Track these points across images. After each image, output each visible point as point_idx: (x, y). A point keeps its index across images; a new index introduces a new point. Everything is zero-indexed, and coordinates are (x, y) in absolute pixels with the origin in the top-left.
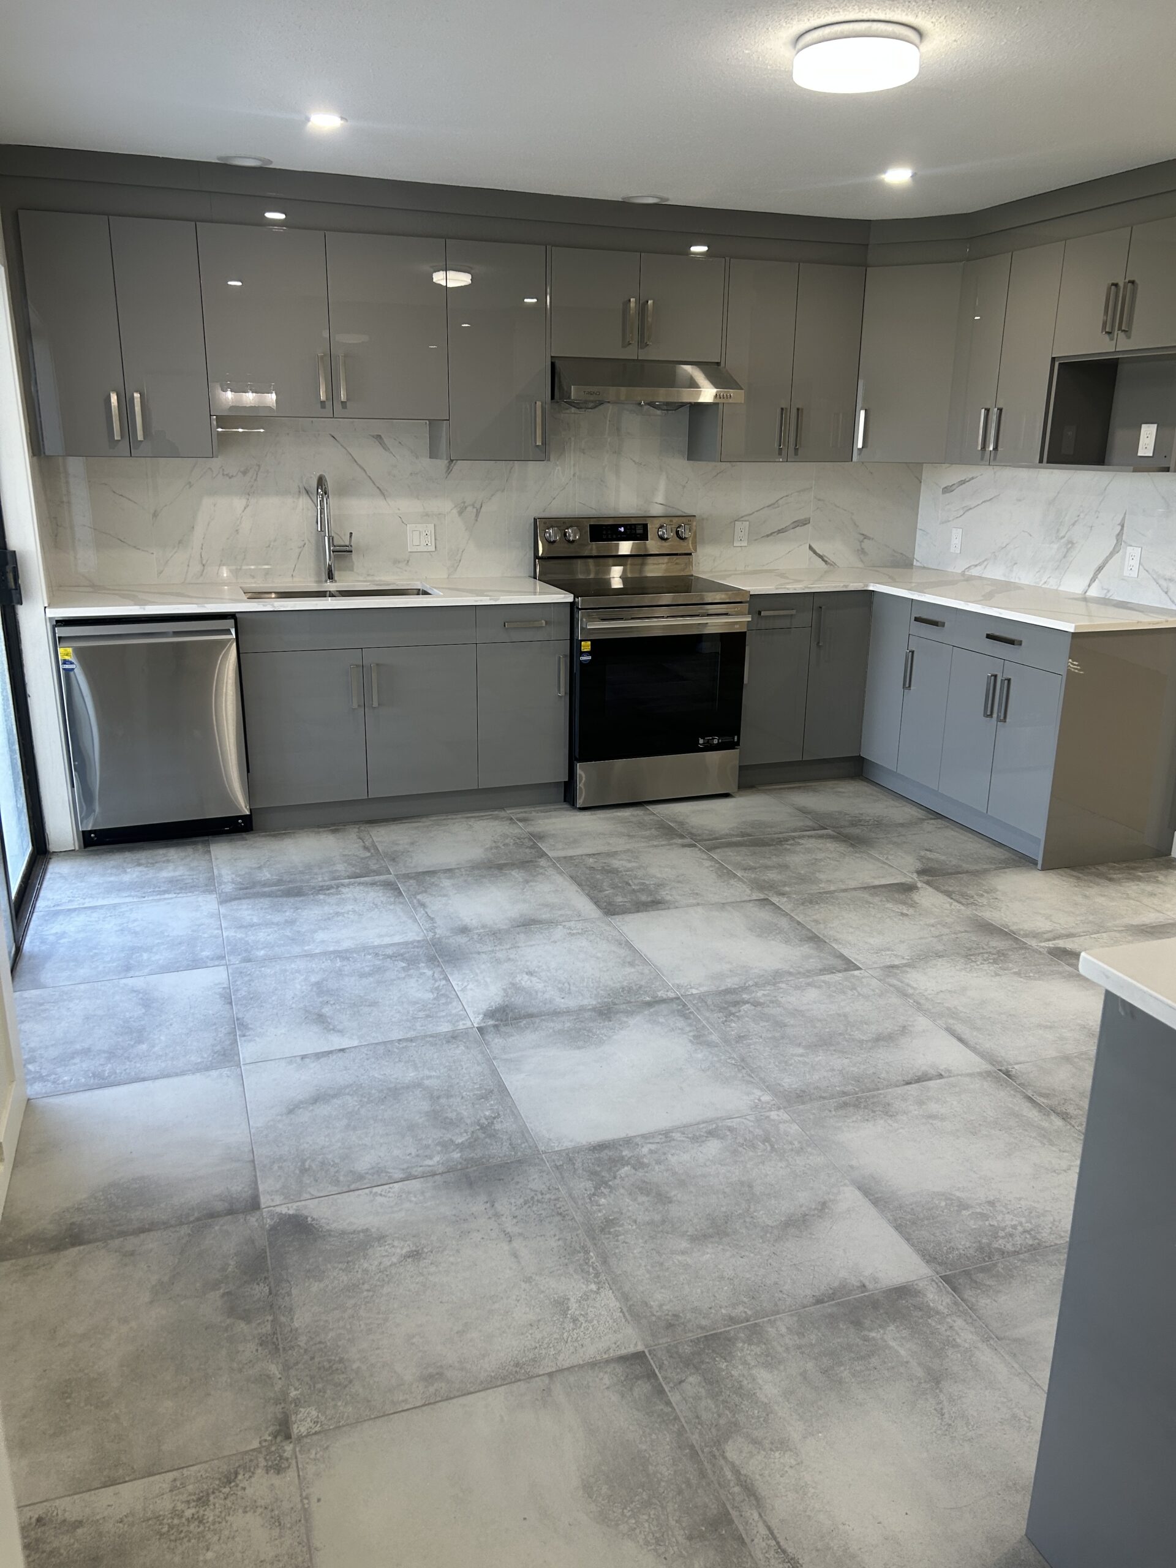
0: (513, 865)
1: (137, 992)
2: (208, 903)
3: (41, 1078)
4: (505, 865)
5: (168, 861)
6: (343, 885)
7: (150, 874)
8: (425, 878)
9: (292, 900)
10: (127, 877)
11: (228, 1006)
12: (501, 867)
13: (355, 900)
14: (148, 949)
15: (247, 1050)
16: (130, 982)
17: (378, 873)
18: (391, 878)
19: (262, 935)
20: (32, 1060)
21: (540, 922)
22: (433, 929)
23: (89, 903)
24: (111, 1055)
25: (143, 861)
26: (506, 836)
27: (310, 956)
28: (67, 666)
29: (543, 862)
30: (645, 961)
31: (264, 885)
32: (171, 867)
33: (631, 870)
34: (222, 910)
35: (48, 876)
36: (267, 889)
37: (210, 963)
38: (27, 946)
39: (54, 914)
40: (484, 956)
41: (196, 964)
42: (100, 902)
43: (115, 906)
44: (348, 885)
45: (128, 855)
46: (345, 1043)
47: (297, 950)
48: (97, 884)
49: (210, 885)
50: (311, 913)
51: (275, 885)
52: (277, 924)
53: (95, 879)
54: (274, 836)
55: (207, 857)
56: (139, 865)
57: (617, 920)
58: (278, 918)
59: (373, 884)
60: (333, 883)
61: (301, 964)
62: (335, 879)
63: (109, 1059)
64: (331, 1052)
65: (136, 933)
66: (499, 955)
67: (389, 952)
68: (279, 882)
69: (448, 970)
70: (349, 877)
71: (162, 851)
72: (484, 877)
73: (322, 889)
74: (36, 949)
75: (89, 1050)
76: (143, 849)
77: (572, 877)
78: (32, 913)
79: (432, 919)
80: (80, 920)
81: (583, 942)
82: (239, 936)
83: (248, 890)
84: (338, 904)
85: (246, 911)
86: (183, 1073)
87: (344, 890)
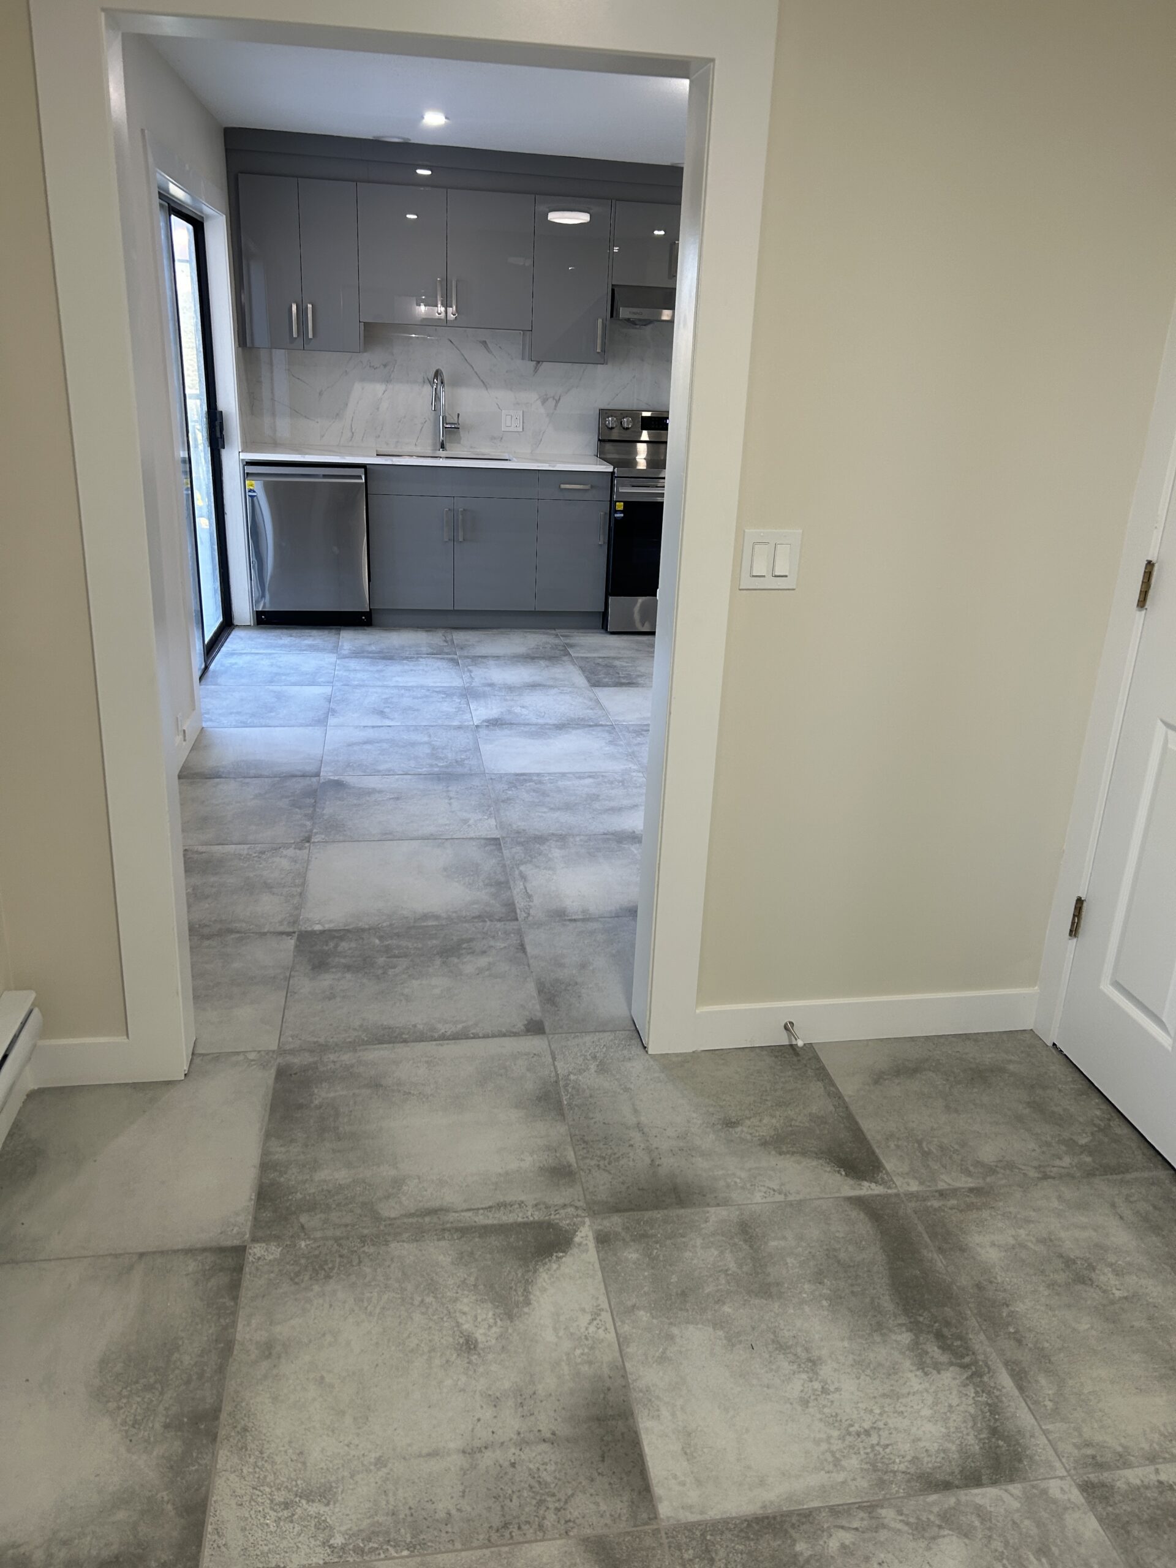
0: (543, 658)
1: (275, 692)
2: (331, 658)
3: (211, 720)
4: (537, 657)
5: (310, 636)
6: (422, 657)
7: (297, 641)
8: (477, 660)
9: (384, 661)
10: (281, 642)
11: (327, 703)
12: (533, 658)
13: (426, 665)
14: (288, 675)
15: (332, 721)
16: (271, 688)
17: (447, 654)
18: (455, 657)
19: (359, 675)
20: (208, 713)
21: (544, 686)
22: (471, 683)
23: (253, 651)
24: (253, 715)
25: (294, 635)
26: (547, 643)
27: (387, 687)
28: (250, 494)
29: (565, 658)
30: (602, 708)
31: (370, 653)
32: (311, 639)
33: (626, 667)
34: (338, 662)
35: (231, 636)
36: (371, 655)
37: (322, 684)
38: (212, 667)
39: (232, 654)
40: (497, 697)
41: (313, 683)
42: (261, 651)
43: (270, 654)
44: (425, 658)
45: (285, 631)
46: (391, 724)
47: (379, 683)
48: (262, 643)
49: (335, 649)
50: (394, 668)
51: (377, 653)
52: (372, 671)
53: (261, 640)
54: (386, 630)
55: (337, 636)
56: (291, 636)
57: (596, 690)
58: (374, 668)
59: (443, 659)
60: (415, 656)
61: (379, 690)
62: (417, 654)
63: (250, 717)
64: (382, 726)
65: (280, 667)
66: (508, 698)
67: (437, 689)
68: (380, 652)
69: (470, 701)
70: (428, 654)
71: (307, 631)
72: (519, 662)
73: (407, 658)
74: (217, 669)
75: (240, 712)
76: (296, 629)
77: (580, 667)
78: (218, 652)
79: (472, 678)
80: (248, 658)
81: (567, 697)
82: (345, 674)
83: (357, 654)
84: (414, 666)
85: (353, 664)
86: (293, 726)
87: (421, 660)
